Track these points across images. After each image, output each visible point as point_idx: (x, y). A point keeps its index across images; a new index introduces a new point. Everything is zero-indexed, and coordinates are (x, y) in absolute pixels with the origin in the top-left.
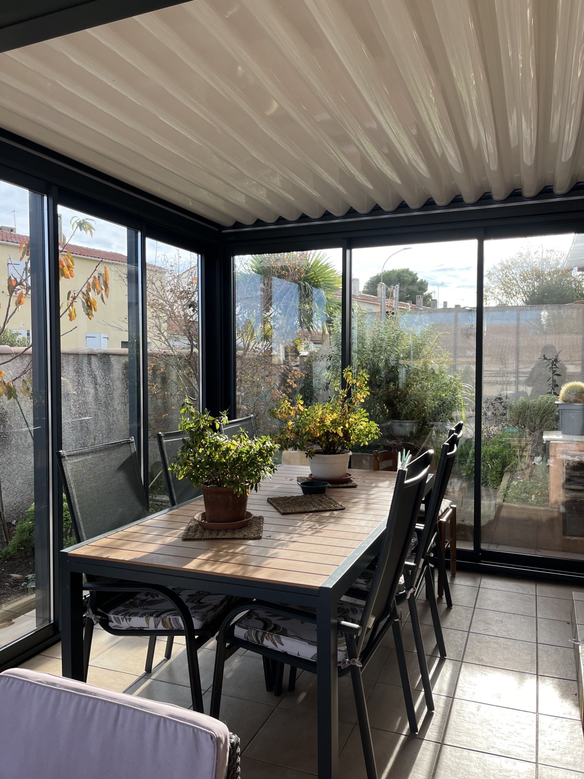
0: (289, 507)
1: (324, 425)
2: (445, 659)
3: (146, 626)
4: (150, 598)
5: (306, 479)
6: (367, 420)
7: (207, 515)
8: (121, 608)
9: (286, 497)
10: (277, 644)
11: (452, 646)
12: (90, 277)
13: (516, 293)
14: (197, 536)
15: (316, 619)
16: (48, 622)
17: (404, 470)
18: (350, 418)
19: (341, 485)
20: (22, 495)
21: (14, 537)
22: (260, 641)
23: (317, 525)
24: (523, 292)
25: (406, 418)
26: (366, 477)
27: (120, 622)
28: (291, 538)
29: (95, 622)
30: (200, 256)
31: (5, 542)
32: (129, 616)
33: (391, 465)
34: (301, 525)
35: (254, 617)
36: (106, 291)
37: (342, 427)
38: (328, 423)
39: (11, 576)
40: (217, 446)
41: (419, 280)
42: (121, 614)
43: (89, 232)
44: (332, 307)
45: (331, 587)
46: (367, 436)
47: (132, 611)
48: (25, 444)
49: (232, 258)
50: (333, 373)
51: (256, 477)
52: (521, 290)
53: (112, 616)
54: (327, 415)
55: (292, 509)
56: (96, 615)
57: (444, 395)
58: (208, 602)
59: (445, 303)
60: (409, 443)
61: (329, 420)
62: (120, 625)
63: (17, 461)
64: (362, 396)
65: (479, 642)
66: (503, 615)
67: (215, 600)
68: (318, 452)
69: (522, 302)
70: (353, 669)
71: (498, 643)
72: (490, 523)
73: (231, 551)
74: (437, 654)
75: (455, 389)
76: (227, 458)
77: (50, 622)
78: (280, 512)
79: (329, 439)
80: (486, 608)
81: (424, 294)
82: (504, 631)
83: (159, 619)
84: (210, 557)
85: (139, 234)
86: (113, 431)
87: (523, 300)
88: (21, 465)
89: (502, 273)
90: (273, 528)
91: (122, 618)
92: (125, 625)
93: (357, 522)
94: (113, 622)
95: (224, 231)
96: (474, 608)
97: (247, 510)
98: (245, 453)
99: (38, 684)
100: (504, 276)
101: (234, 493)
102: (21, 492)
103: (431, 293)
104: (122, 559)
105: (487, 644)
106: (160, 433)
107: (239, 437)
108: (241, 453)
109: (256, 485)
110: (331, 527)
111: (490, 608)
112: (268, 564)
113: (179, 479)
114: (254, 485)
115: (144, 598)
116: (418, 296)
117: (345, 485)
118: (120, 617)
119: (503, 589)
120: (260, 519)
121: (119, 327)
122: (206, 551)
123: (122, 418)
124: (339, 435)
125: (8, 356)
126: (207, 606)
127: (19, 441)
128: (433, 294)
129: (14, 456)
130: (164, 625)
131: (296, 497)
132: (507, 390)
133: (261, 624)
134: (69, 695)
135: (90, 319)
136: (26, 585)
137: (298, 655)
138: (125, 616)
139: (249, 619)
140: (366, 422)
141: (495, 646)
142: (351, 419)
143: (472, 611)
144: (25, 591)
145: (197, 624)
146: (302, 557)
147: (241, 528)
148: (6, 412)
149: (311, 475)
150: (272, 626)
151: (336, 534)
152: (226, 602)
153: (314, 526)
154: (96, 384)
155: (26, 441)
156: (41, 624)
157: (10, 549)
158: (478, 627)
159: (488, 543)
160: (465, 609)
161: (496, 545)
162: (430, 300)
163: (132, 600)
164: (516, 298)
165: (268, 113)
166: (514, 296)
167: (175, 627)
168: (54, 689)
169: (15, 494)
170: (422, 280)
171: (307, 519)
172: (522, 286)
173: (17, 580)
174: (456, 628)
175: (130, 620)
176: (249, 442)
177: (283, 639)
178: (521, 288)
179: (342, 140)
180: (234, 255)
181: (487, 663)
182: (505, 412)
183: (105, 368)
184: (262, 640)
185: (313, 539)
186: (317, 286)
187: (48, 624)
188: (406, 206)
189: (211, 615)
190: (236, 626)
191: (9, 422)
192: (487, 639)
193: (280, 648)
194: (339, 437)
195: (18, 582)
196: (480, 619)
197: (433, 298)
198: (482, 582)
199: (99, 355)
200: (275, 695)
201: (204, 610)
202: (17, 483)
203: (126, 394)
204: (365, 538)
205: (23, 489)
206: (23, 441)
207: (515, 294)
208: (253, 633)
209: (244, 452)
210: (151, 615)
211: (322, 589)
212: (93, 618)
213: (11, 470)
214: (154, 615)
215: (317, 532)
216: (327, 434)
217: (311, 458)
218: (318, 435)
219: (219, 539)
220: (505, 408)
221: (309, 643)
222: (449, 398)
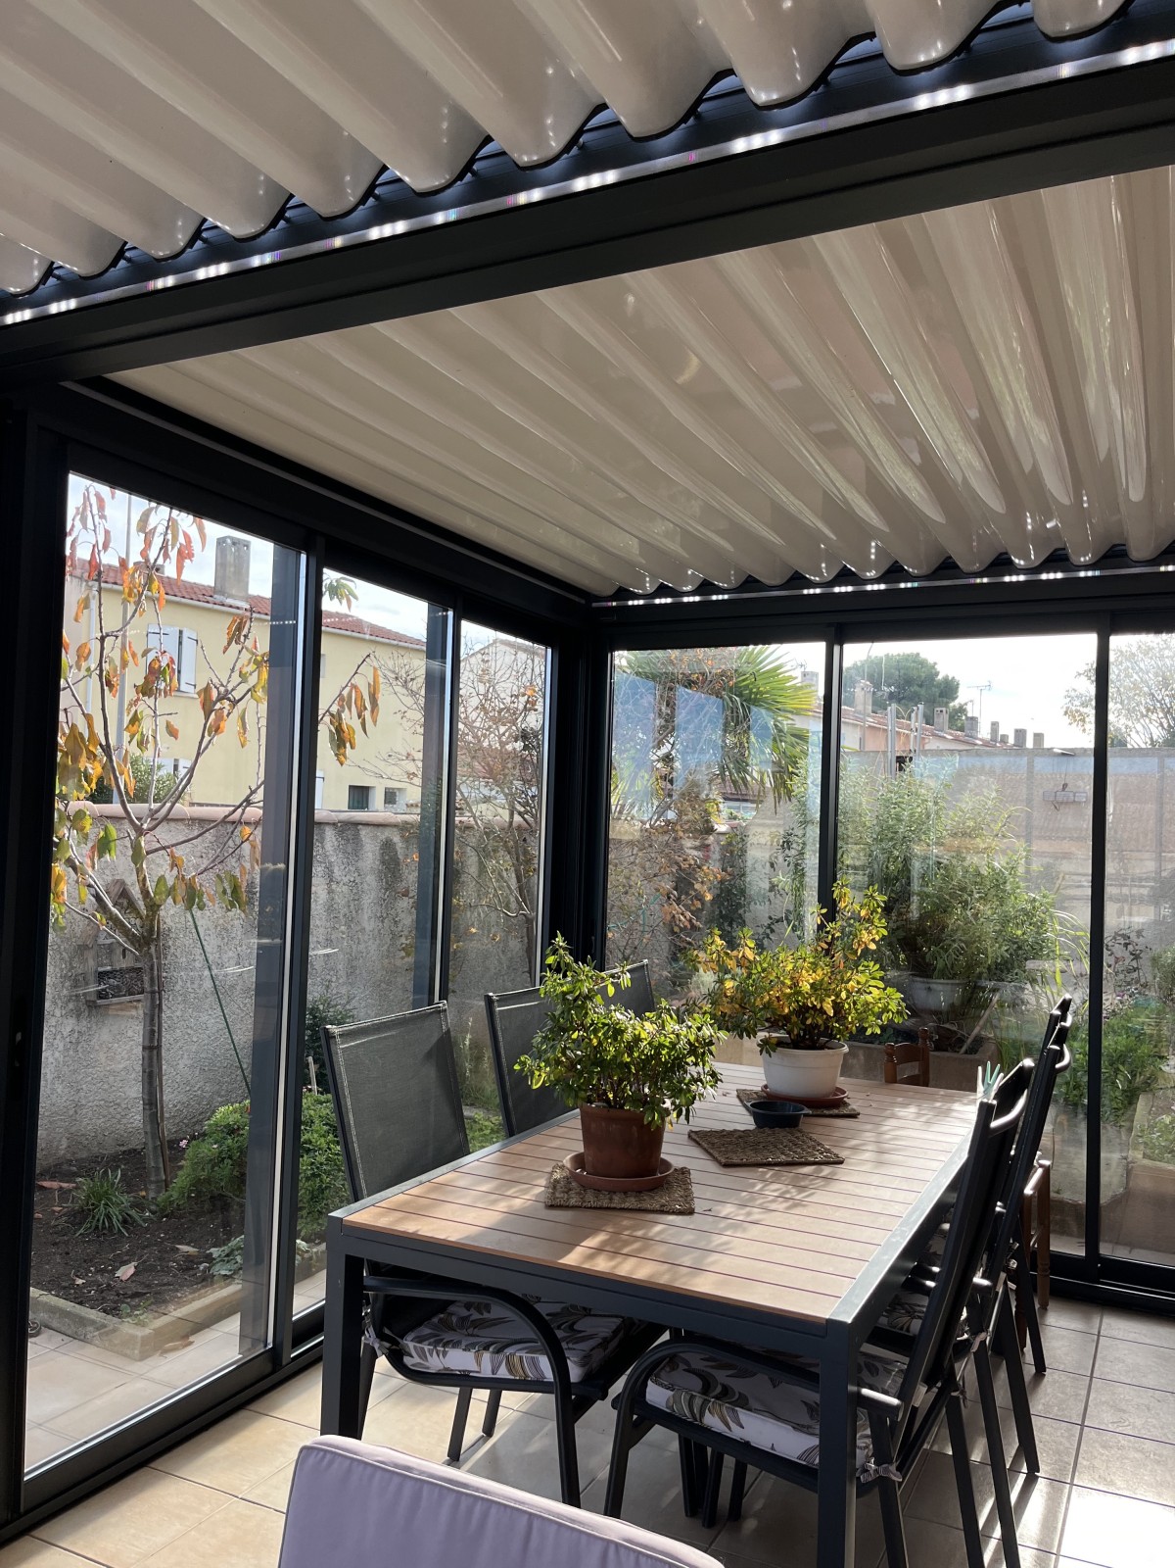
0: (735, 1152)
1: (799, 993)
2: (1038, 1477)
3: (477, 1369)
4: (476, 1316)
5: (755, 1096)
6: (881, 985)
7: (588, 1159)
8: (425, 1330)
9: (723, 1130)
10: (732, 1424)
11: (1051, 1452)
12: (347, 686)
13: (1148, 710)
14: (573, 1202)
15: (818, 1383)
16: (262, 1345)
17: (990, 1102)
18: (849, 980)
19: (826, 1112)
20: (188, 1088)
21: (180, 1173)
22: (698, 1416)
23: (794, 1191)
24: (1163, 710)
25: (943, 975)
26: (872, 1097)
27: (426, 1357)
28: (749, 1214)
29: (378, 1352)
30: (549, 650)
31: (162, 1181)
32: (444, 1346)
33: (917, 1072)
34: (761, 1189)
35: (682, 1366)
36: (372, 711)
37: (833, 998)
38: (806, 987)
39: (177, 1249)
40: (617, 1032)
41: (940, 677)
42: (427, 1342)
43: (344, 601)
44: (785, 742)
45: (849, 1321)
46: (879, 1016)
47: (447, 1337)
48: (198, 991)
49: (609, 655)
50: (794, 879)
51: (688, 1095)
52: (1159, 705)
53: (410, 1344)
54: (804, 972)
55: (742, 1156)
56: (382, 1340)
57: (1019, 932)
58: (590, 1331)
59: (995, 726)
60: (947, 1026)
61: (807, 981)
62: (425, 1363)
63: (182, 1023)
64: (871, 936)
65: (1104, 1447)
66: (1150, 1394)
67: (604, 1327)
68: (780, 1043)
69: (1160, 728)
70: (884, 1484)
71: (1142, 1451)
72: (1117, 1201)
73: (640, 1233)
74: (1022, 1467)
75: (1043, 922)
76: (636, 1054)
77: (266, 1346)
78: (720, 1163)
79: (807, 1019)
80: (1115, 1378)
81: (951, 704)
82: (1154, 1426)
83: (501, 1356)
84: (605, 1243)
85: (450, 614)
86: (358, 972)
87: (1161, 724)
88: (189, 1031)
89: (1118, 669)
90: (709, 1193)
91: (429, 1350)
92: (435, 1363)
93: (873, 1192)
94: (412, 1357)
95: (594, 605)
96: (1091, 1377)
97: (662, 1156)
98: (668, 1048)
99: (379, 1467)
100: (1123, 675)
101: (645, 1123)
102: (187, 1083)
103: (966, 704)
104: (442, 1236)
105: (1120, 1452)
106: (491, 994)
107: (660, 1017)
108: (662, 1046)
109: (688, 1111)
110: (819, 1197)
111: (1123, 1379)
112: (713, 1263)
113: (535, 1087)
114: (684, 1109)
115: (464, 1313)
116: (939, 709)
117: (836, 1111)
118: (426, 1348)
119: (1148, 1341)
120: (683, 1173)
121: (376, 771)
122: (593, 1231)
123: (374, 947)
124: (825, 1013)
125: (180, 823)
126: (591, 1337)
127: (189, 985)
128: (970, 705)
129: (179, 1013)
130: (510, 1371)
131: (743, 1131)
132: (1130, 915)
133: (698, 1383)
134: (437, 1490)
135: (342, 764)
136: (209, 1268)
137: (772, 1448)
138: (435, 1347)
139: (673, 1369)
140: (878, 988)
141: (1138, 1455)
142: (851, 982)
143: (1088, 1382)
144: (207, 1280)
145: (575, 1373)
146: (780, 1255)
147: (651, 1190)
148: (169, 930)
149: (766, 1087)
150: (719, 1389)
151: (837, 1214)
152: (621, 1334)
153: (787, 1192)
154: (331, 880)
155: (200, 986)
156: (249, 1350)
157: (175, 1195)
158: (1101, 1415)
159: (1111, 1242)
160: (1073, 1378)
161: (1129, 1249)
162: (964, 718)
163: (442, 1316)
164: (1147, 721)
165: (680, 380)
166: (1143, 716)
167: (531, 1375)
168: (410, 1477)
169: (177, 1086)
170: (947, 676)
171: (771, 1177)
172: (1161, 697)
173: (191, 1258)
174: (1057, 1415)
175: (445, 1354)
176: (677, 1027)
177: (743, 1415)
178: (1158, 701)
179: (834, 440)
180: (613, 650)
181: (1122, 1489)
182: (1134, 964)
183: (350, 850)
184: (702, 1414)
185: (792, 1221)
186: (756, 702)
187: (262, 1350)
188: (955, 566)
189: (598, 1356)
190: (649, 1382)
191: (172, 950)
192: (1119, 1441)
193: (736, 1433)
194: (825, 1016)
195: (192, 1261)
196: (1103, 1399)
197: (970, 715)
198: (1104, 1324)
199: (339, 825)
200: (704, 1525)
201: (586, 1346)
202: (181, 1066)
203: (384, 900)
204: (896, 1225)
205: (190, 1078)
206: (195, 986)
207: (1145, 713)
208: (684, 1398)
209: (665, 1046)
210: (486, 1348)
211: (831, 1324)
212: (376, 1346)
213: (172, 1041)
214: (491, 1349)
215: (795, 1206)
216: (803, 1010)
217: (770, 1056)
218: (787, 1011)
219: (614, 1209)
220: (1136, 957)
221: (794, 1428)
222: (1030, 940)
